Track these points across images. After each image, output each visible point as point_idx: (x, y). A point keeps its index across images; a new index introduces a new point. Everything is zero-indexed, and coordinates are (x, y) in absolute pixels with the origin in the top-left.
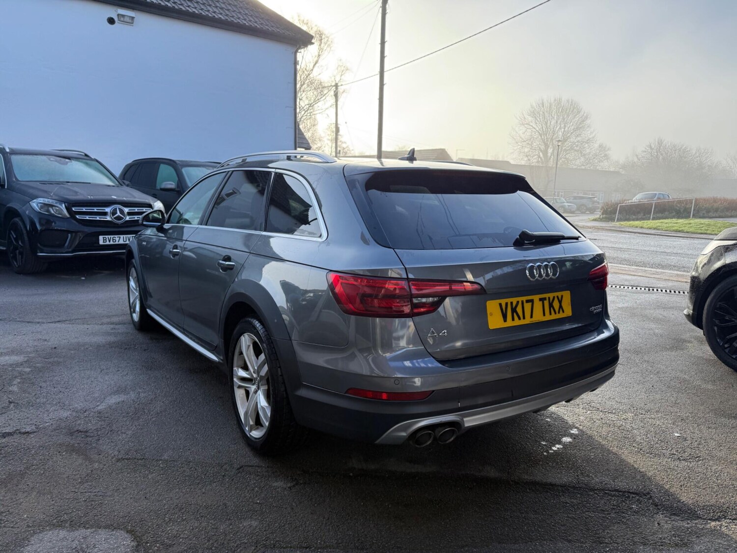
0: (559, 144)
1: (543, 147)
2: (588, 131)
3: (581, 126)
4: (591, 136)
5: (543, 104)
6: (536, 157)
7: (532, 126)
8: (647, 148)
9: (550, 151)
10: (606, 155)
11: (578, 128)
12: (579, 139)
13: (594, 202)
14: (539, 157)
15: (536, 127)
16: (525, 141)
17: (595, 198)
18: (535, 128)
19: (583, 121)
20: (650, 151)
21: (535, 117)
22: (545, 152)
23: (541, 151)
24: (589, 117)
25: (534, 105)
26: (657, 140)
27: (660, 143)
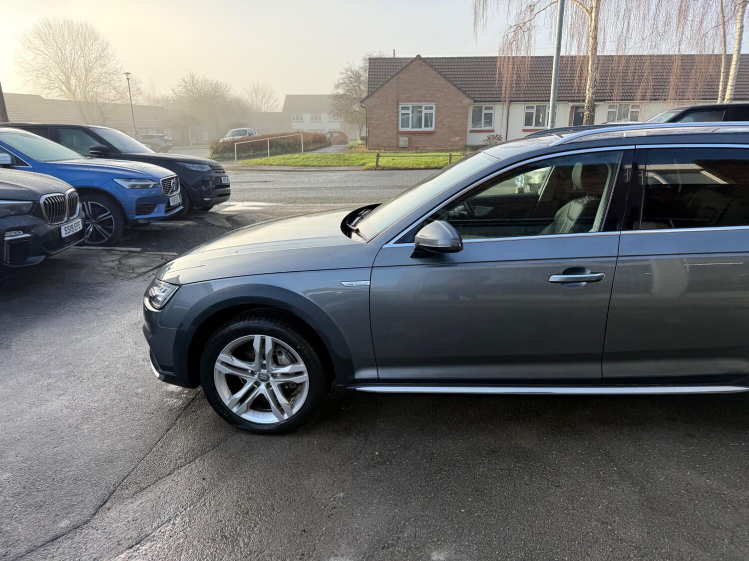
0: (128, 77)
1: (63, 78)
2: (113, 60)
3: (103, 54)
4: (117, 67)
5: (49, 25)
6: (57, 89)
7: (42, 51)
8: (181, 82)
9: (73, 81)
10: (138, 89)
11: (101, 57)
12: (105, 69)
13: (166, 141)
14: (61, 89)
15: (47, 53)
16: (39, 71)
17: (165, 136)
18: (47, 55)
19: (105, 49)
20: (184, 85)
21: (43, 40)
22: (67, 83)
23: (63, 83)
24: (109, 44)
25: (39, 25)
26: (188, 75)
27: (193, 77)
